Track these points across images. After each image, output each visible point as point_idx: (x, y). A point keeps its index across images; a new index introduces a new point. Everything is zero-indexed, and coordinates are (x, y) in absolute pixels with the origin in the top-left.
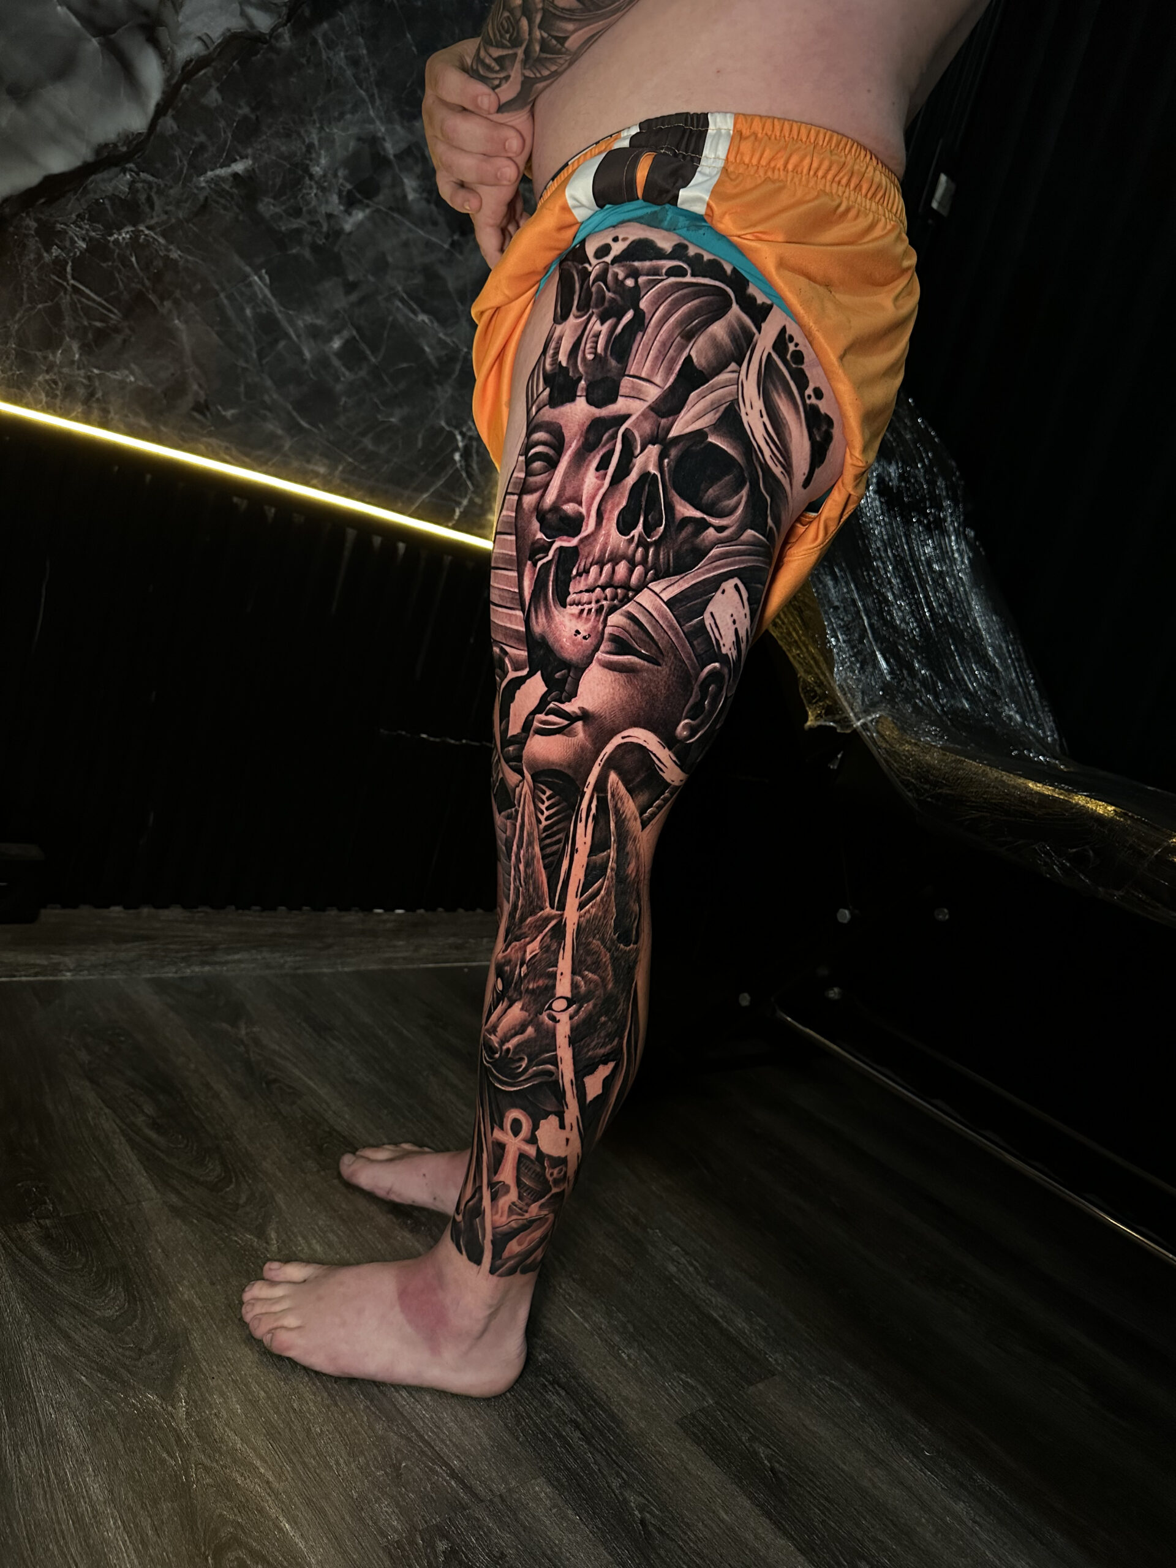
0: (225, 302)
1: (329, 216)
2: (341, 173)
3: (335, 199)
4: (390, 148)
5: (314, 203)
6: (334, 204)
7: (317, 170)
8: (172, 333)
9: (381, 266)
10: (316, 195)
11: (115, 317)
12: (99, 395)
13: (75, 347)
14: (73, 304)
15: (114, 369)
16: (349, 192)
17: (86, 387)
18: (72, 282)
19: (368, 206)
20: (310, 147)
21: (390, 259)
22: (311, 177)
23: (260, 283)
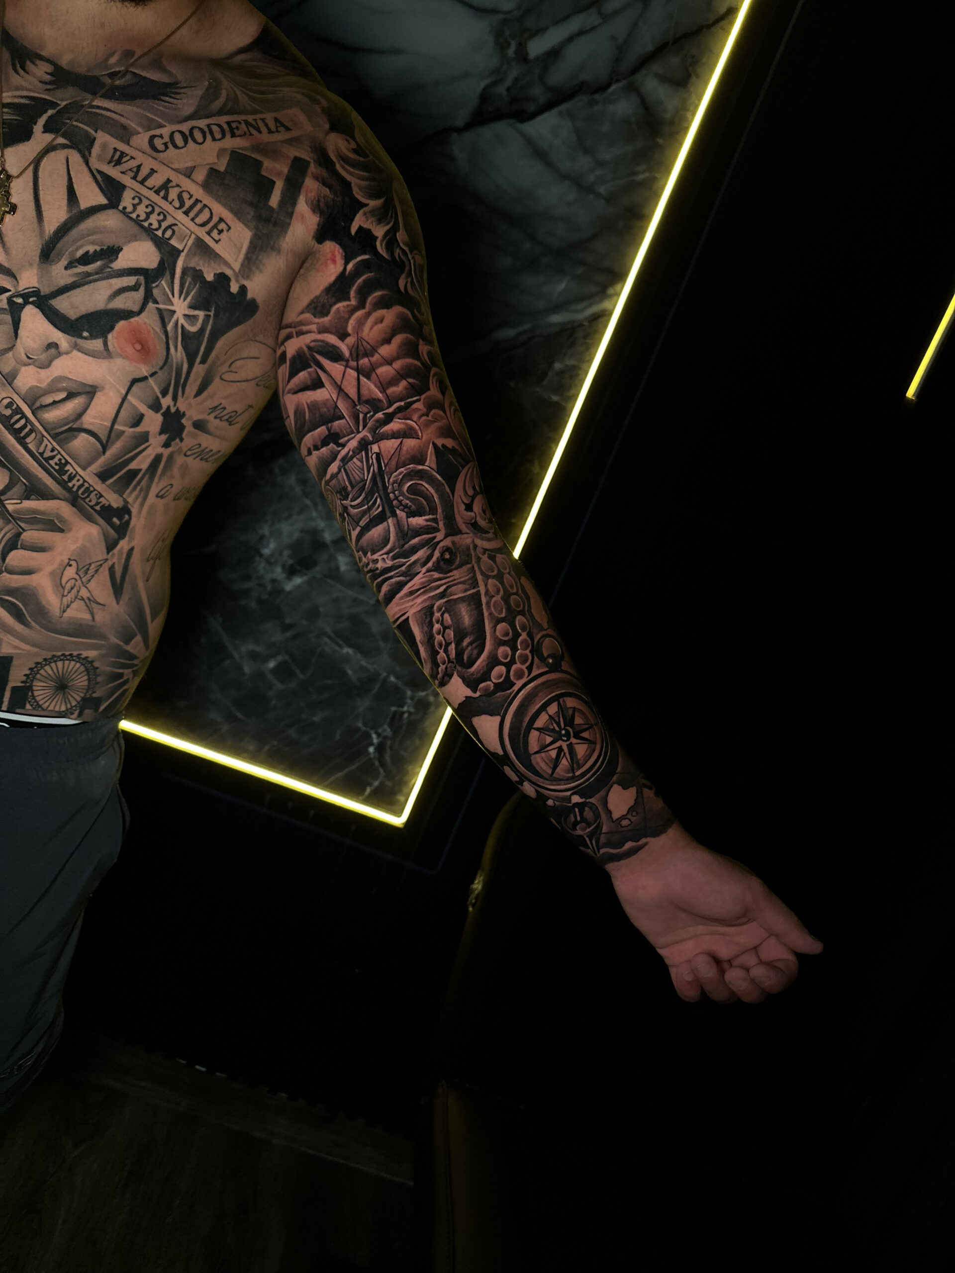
1: (273, 581)
2: (286, 553)
3: (279, 570)
4: (328, 537)
5: (262, 572)
6: (278, 572)
7: (266, 552)
9: (314, 613)
10: (264, 568)
16: (292, 566)
19: (306, 574)
20: (262, 537)
21: (321, 610)
22: (261, 555)
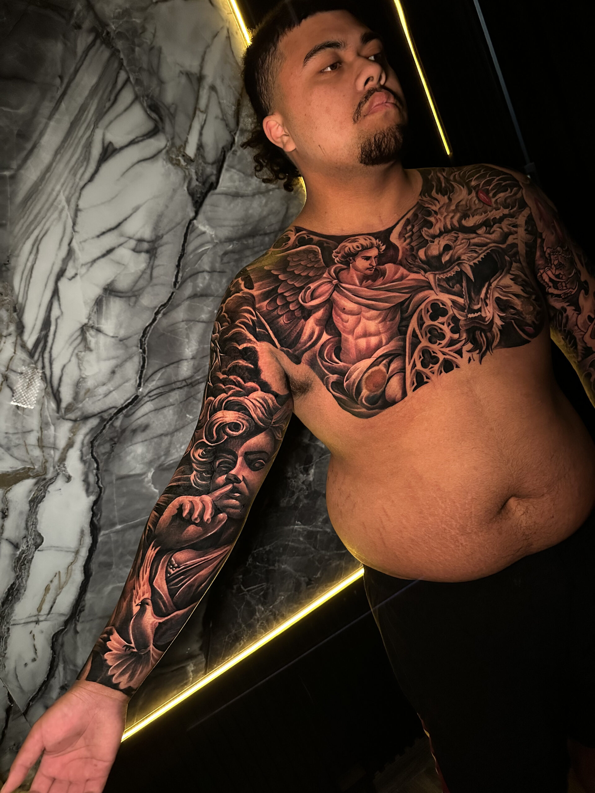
0: (293, 544)
1: (303, 483)
3: (301, 475)
5: (296, 484)
6: (302, 477)
8: (284, 571)
10: (294, 482)
11: (265, 585)
12: (277, 612)
13: (260, 607)
14: (251, 596)
15: (275, 600)
16: (304, 468)
17: (272, 615)
18: (246, 590)
19: (312, 465)
23: (298, 527)
